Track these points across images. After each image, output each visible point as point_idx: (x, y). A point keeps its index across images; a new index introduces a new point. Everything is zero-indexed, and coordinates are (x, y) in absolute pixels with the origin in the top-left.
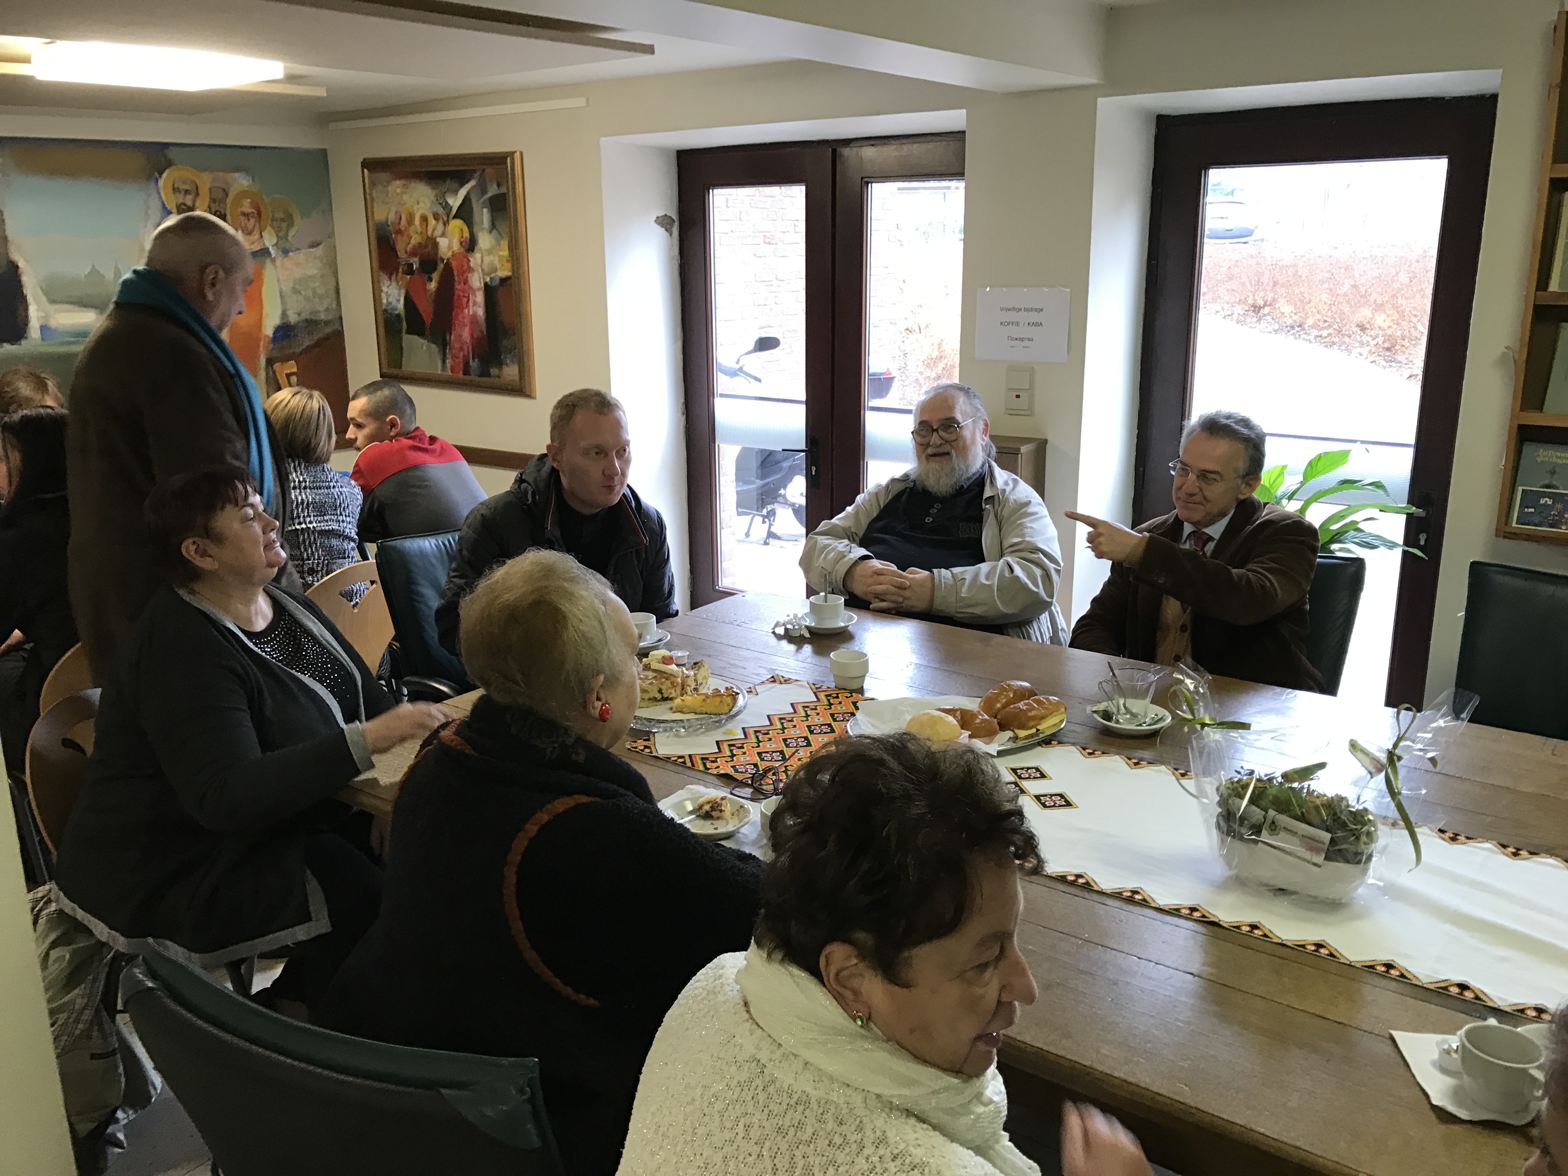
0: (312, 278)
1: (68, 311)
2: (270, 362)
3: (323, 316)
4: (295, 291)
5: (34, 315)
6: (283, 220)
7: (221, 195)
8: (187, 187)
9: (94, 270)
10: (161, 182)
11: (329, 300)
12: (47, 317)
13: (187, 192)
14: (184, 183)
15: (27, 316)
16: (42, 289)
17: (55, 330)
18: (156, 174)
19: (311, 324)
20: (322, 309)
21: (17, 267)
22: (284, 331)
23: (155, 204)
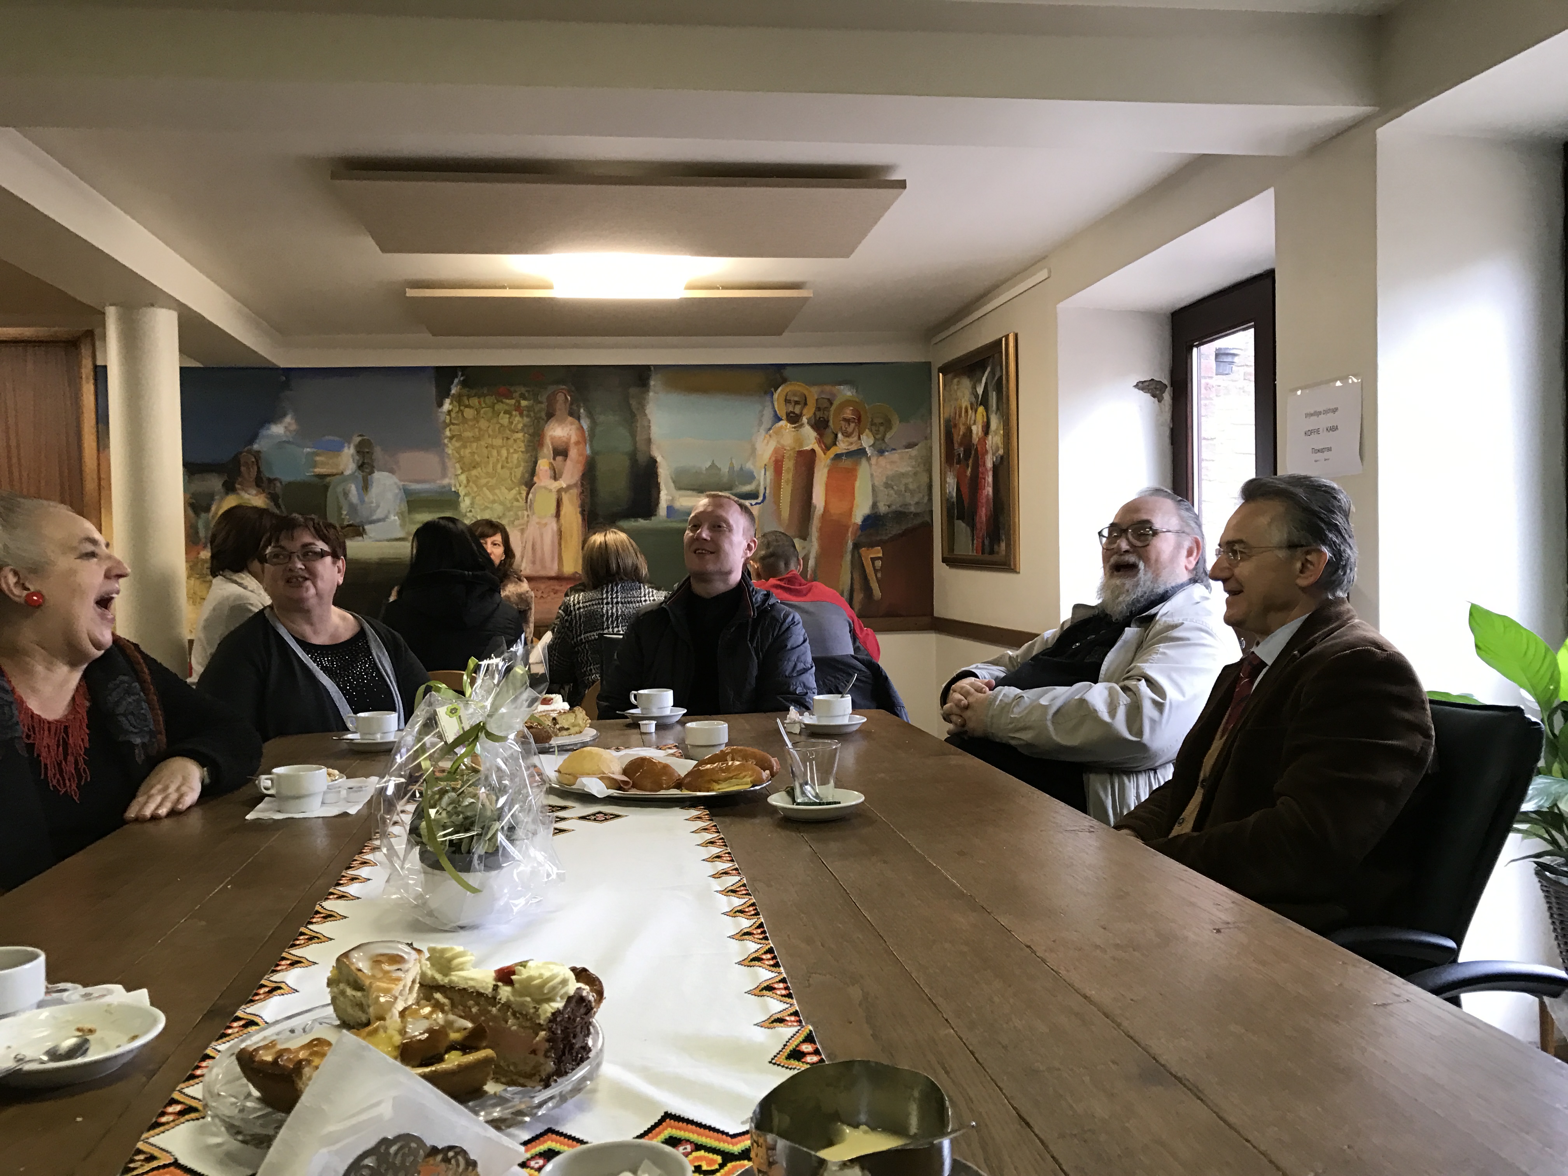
0: (903, 475)
1: (688, 496)
2: (857, 546)
3: (912, 509)
4: (887, 485)
5: (664, 497)
6: (882, 424)
7: (826, 404)
8: (796, 399)
9: (713, 466)
10: (776, 396)
11: (921, 495)
12: (673, 500)
13: (797, 403)
14: (795, 395)
15: (658, 497)
16: (672, 478)
17: (678, 510)
18: (773, 389)
19: (899, 515)
20: (912, 503)
21: (655, 461)
22: (873, 521)
23: (768, 414)
